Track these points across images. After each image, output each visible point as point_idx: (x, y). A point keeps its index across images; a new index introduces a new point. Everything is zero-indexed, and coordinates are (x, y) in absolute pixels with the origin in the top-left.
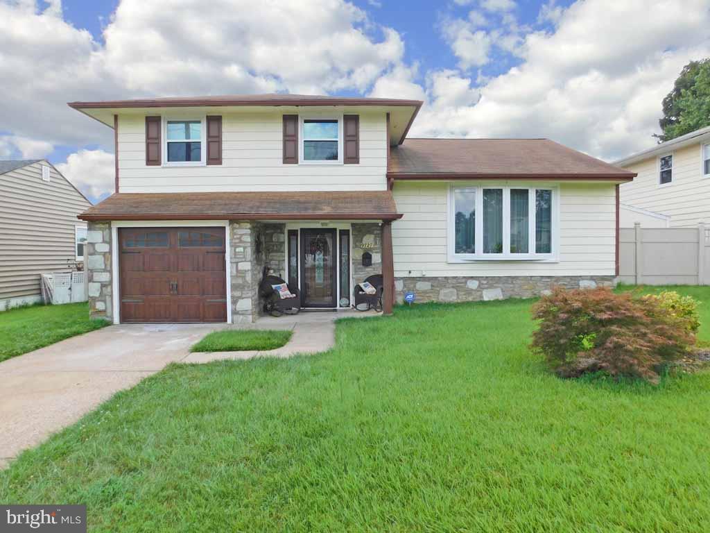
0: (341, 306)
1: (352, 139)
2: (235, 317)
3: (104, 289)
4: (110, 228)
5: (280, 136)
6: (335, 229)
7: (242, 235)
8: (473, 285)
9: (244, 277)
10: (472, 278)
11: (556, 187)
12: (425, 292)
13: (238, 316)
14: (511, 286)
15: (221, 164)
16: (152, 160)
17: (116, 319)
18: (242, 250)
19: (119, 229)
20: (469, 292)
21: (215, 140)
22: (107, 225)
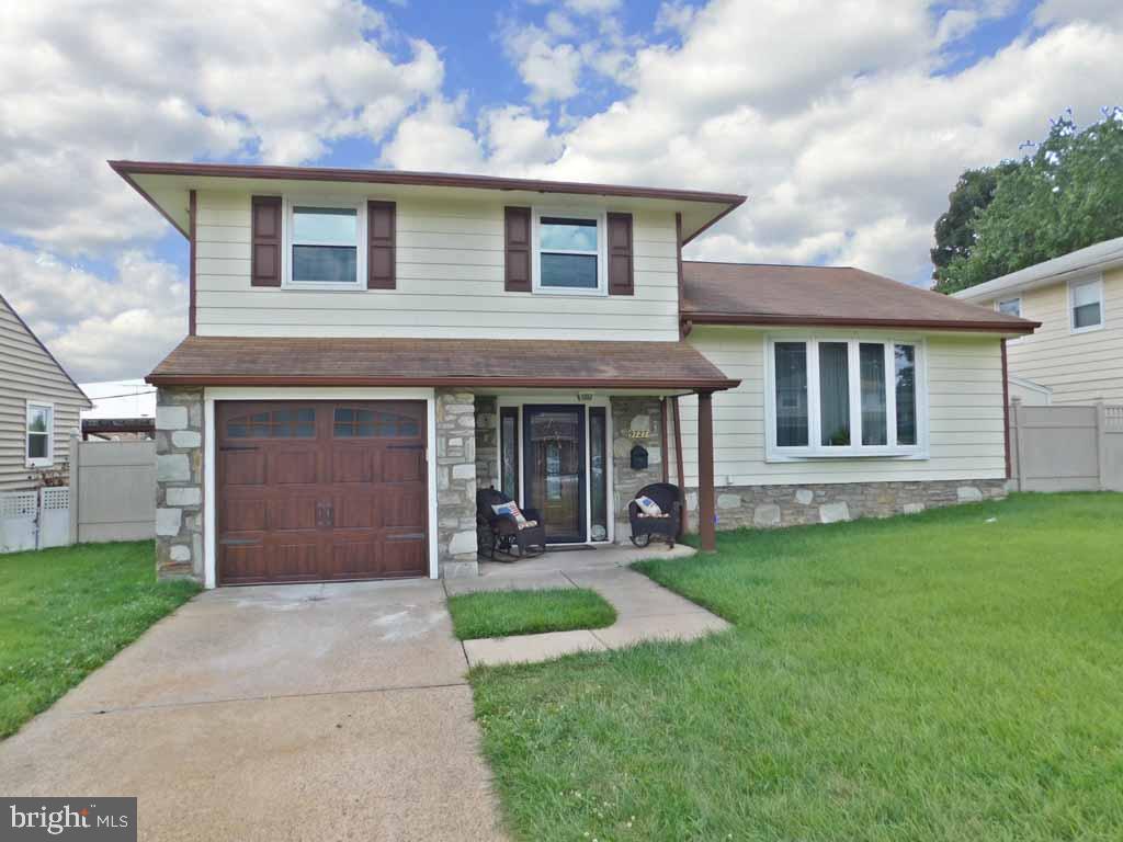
0: (593, 540)
1: (622, 254)
2: (447, 566)
3: (188, 519)
4: (202, 403)
5: (500, 243)
6: (583, 406)
7: (459, 416)
8: (804, 498)
9: (463, 493)
10: (802, 486)
11: (920, 342)
12: (732, 511)
13: (453, 564)
14: (863, 497)
15: (394, 288)
16: (265, 276)
17: (210, 579)
18: (461, 444)
19: (218, 403)
20: (800, 510)
21: (382, 245)
22: (198, 397)
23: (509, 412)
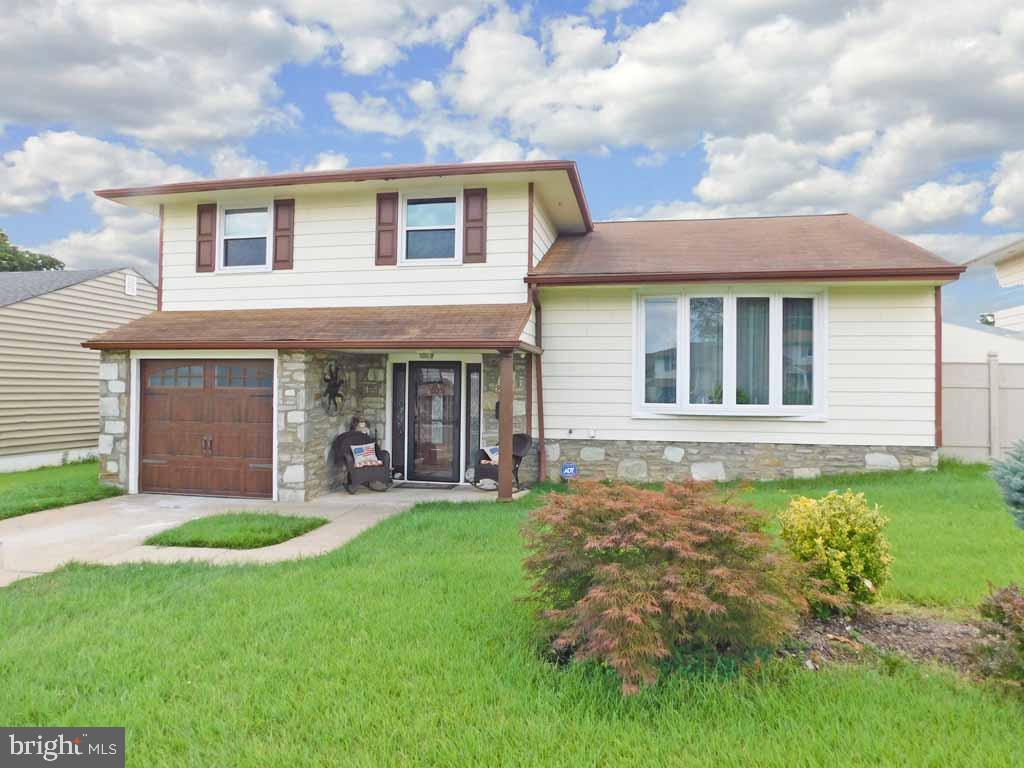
0: (466, 481)
1: (476, 225)
2: (282, 491)
3: (117, 444)
4: (128, 361)
5: (372, 225)
6: (459, 363)
7: (293, 372)
8: (674, 455)
9: (295, 434)
10: (672, 443)
11: (820, 294)
12: (595, 464)
13: (287, 491)
14: (743, 459)
15: (292, 268)
16: (204, 265)
17: (133, 487)
18: (293, 394)
19: (143, 363)
20: (668, 467)
21: (284, 233)
22: (124, 356)
23: (398, 368)
